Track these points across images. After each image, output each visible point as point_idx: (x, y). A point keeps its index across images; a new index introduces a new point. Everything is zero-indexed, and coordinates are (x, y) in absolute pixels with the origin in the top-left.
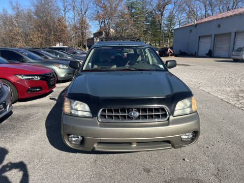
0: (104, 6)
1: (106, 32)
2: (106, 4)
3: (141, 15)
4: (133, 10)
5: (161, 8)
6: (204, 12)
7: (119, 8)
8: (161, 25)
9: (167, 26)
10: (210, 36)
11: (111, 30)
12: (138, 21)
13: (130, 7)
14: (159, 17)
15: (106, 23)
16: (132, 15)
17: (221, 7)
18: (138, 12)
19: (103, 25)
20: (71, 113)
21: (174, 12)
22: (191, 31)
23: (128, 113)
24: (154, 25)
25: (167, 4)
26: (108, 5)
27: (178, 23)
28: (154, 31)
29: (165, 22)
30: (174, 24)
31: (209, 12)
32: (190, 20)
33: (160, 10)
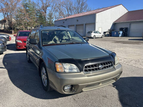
0: (6, 3)
1: (9, 20)
2: (8, 2)
3: (33, 11)
4: (27, 8)
5: (45, 8)
6: (67, 13)
7: (18, 6)
8: (45, 18)
9: (49, 19)
10: (74, 25)
11: (13, 19)
12: (32, 15)
13: (25, 6)
14: (44, 13)
15: (9, 14)
16: (27, 11)
17: (75, 11)
18: (31, 9)
19: (6, 16)
20: (65, 71)
21: (52, 12)
22: (64, 22)
23: (98, 67)
24: (41, 18)
25: (48, 6)
26: (9, 3)
27: (55, 18)
28: (41, 21)
29: (47, 17)
30: (52, 18)
31: (70, 13)
32: (61, 17)
33: (44, 10)
